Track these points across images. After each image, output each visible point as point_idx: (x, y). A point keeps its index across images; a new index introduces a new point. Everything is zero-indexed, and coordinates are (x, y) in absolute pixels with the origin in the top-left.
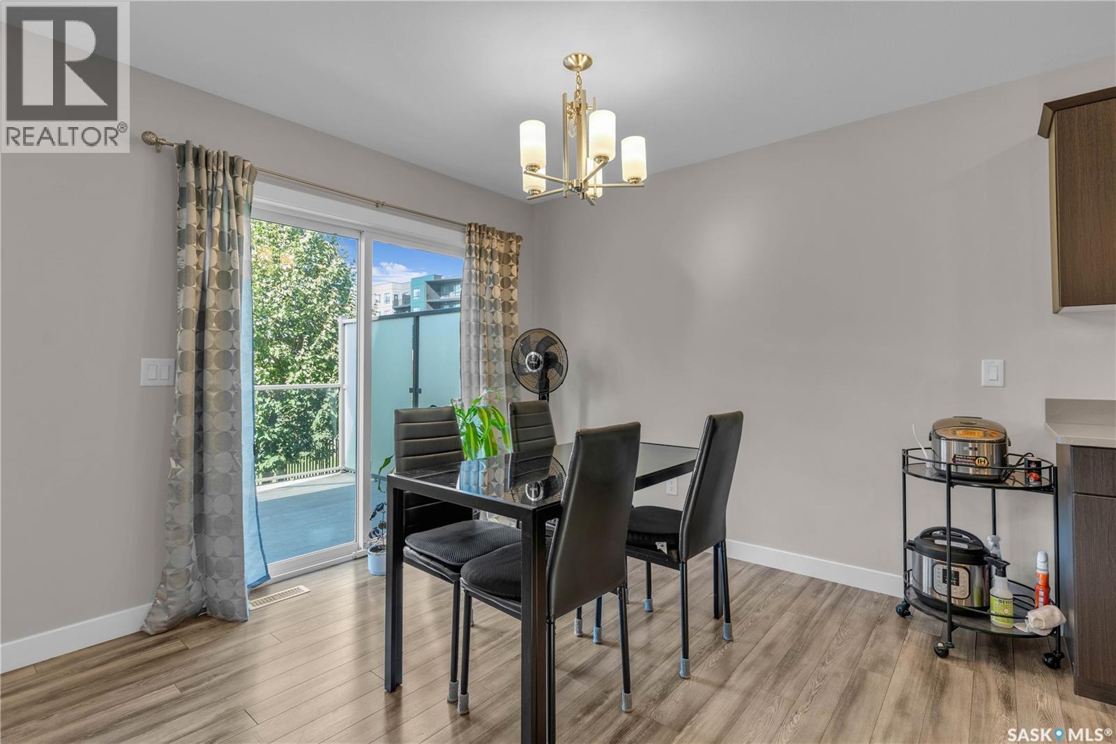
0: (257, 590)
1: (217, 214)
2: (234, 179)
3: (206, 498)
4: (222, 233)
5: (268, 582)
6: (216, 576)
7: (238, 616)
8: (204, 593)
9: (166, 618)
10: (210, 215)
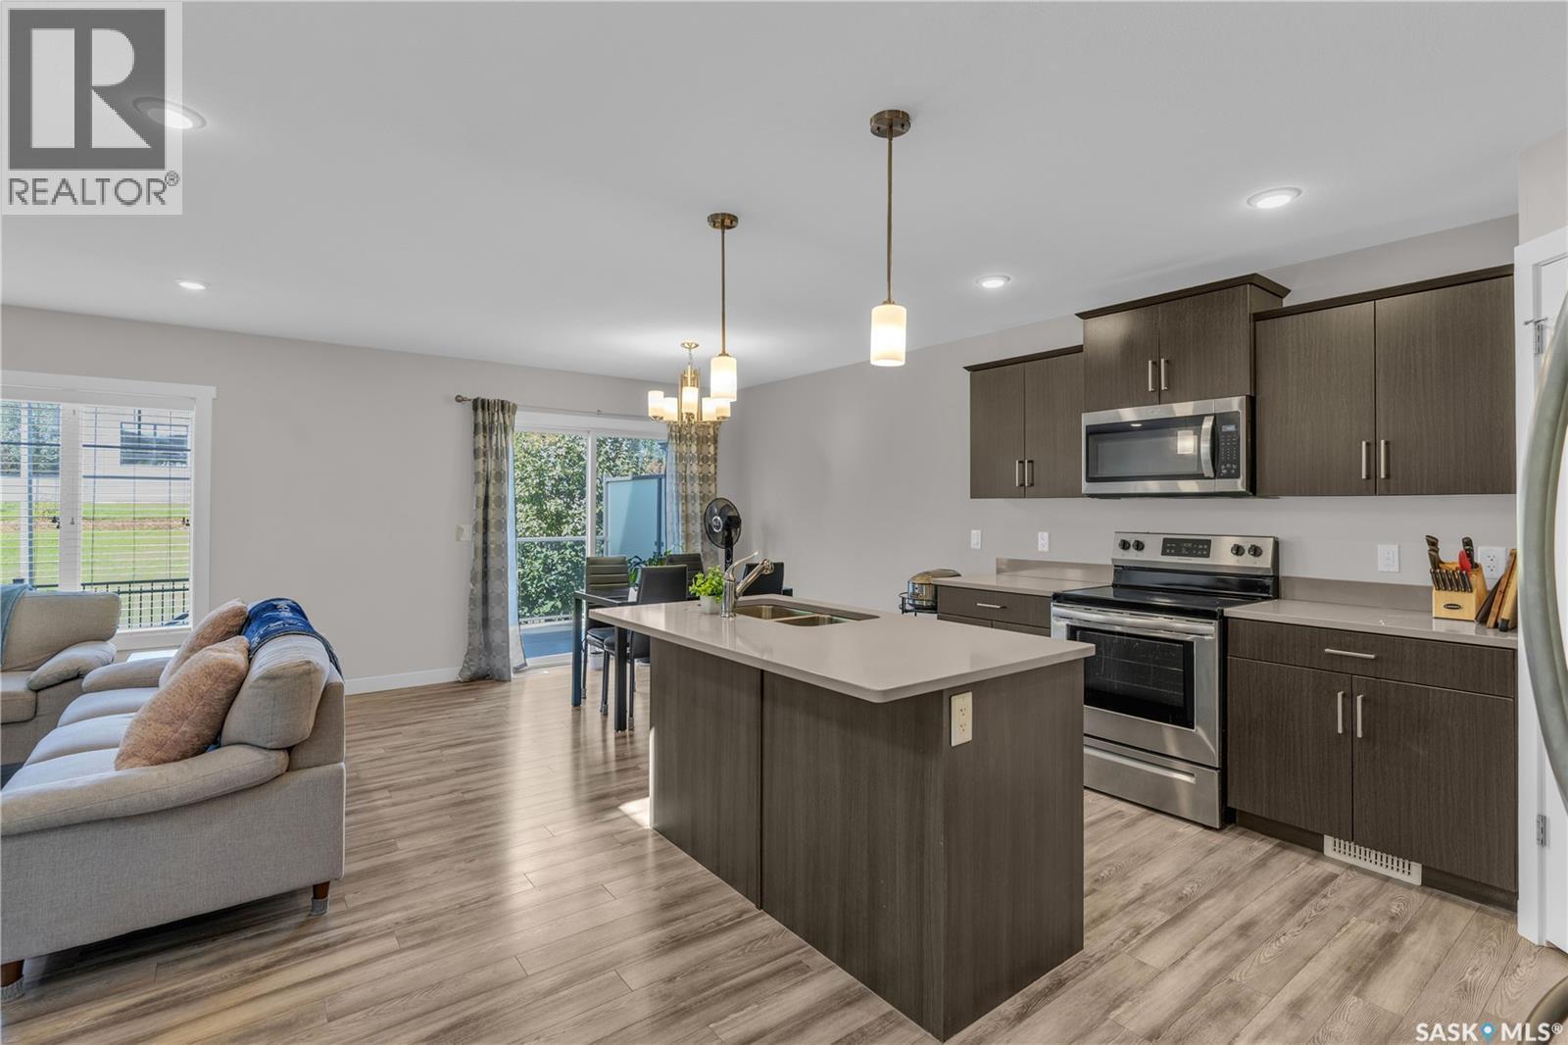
0: (517, 670)
1: (494, 437)
2: (504, 414)
3: (490, 608)
4: (497, 449)
5: (526, 668)
6: (494, 654)
7: (506, 678)
8: (488, 665)
9: (469, 673)
10: (491, 438)
